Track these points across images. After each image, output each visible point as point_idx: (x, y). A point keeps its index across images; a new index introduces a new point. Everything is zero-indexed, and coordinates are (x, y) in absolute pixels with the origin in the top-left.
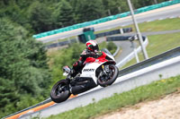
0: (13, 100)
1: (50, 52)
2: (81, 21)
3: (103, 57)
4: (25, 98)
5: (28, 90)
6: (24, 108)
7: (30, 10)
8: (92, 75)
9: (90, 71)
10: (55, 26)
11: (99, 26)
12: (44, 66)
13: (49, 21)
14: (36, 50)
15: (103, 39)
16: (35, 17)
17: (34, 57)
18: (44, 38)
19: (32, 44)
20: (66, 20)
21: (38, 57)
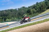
8: (27, 20)
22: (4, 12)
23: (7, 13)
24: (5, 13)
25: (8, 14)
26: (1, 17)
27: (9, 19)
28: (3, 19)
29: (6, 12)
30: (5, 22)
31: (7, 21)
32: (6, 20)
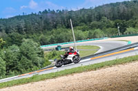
0: (31, 67)
1: (45, 52)
2: (57, 43)
3: (75, 53)
4: (35, 67)
5: (36, 64)
6: (34, 70)
7: (40, 37)
8: (71, 59)
9: (70, 57)
10: (48, 44)
11: (63, 45)
12: (42, 57)
13: (46, 42)
14: (40, 52)
15: (64, 50)
16: (41, 40)
17: (39, 54)
18: (43, 47)
19: (39, 49)
20: (52, 42)
21: (41, 54)
22: (122, 8)
23: (130, 10)
24: (124, 10)
25: (132, 14)
26: (111, 22)
27: (134, 26)
28: (117, 27)
29: (127, 7)
30: (123, 35)
31: (130, 33)
32: (125, 30)
